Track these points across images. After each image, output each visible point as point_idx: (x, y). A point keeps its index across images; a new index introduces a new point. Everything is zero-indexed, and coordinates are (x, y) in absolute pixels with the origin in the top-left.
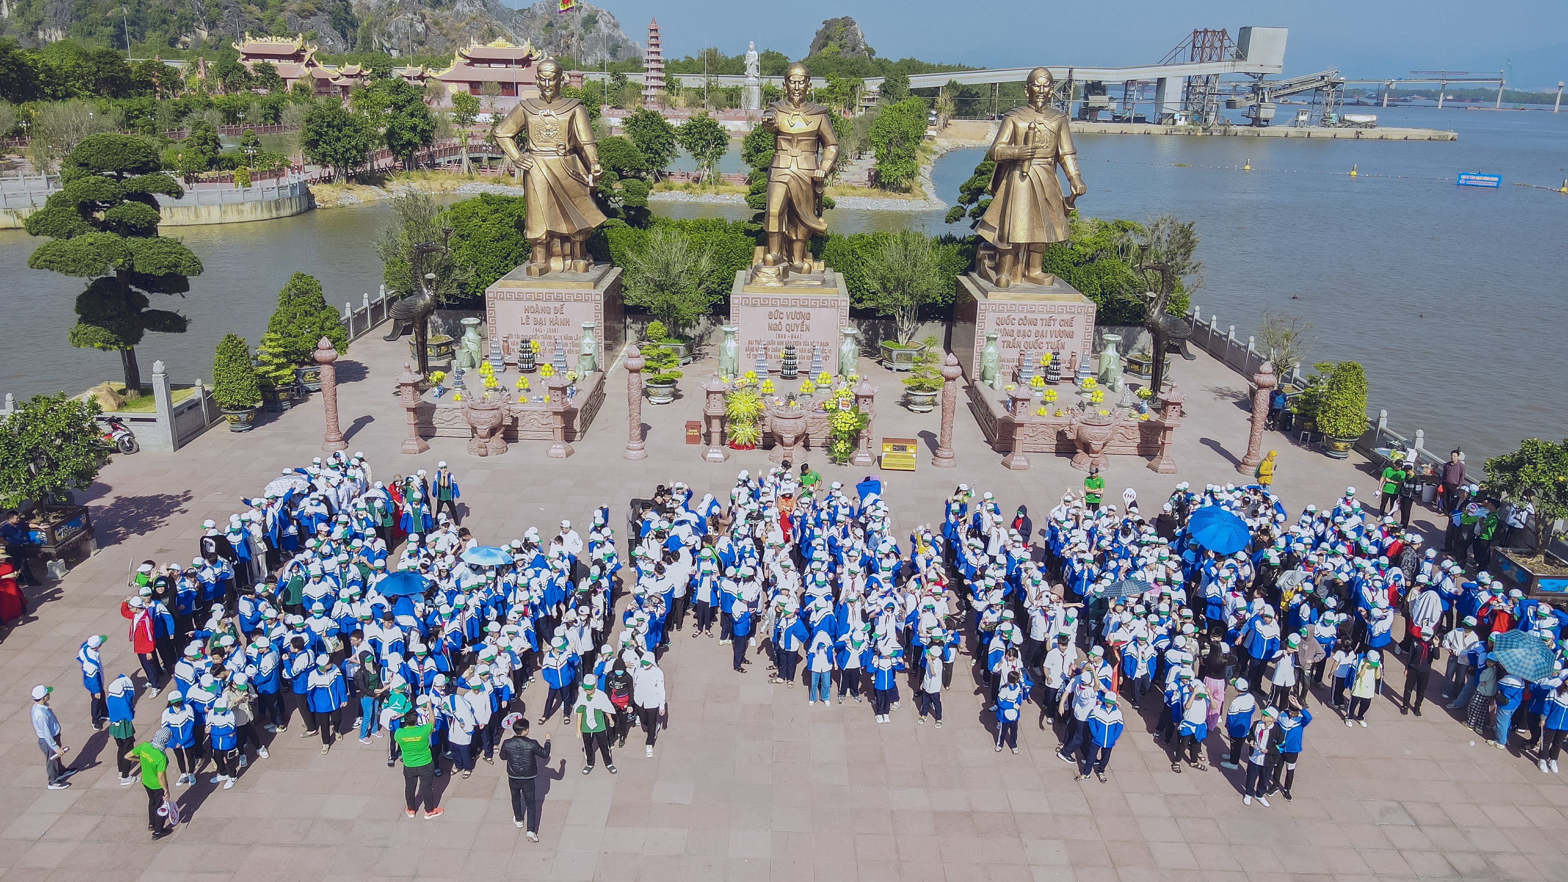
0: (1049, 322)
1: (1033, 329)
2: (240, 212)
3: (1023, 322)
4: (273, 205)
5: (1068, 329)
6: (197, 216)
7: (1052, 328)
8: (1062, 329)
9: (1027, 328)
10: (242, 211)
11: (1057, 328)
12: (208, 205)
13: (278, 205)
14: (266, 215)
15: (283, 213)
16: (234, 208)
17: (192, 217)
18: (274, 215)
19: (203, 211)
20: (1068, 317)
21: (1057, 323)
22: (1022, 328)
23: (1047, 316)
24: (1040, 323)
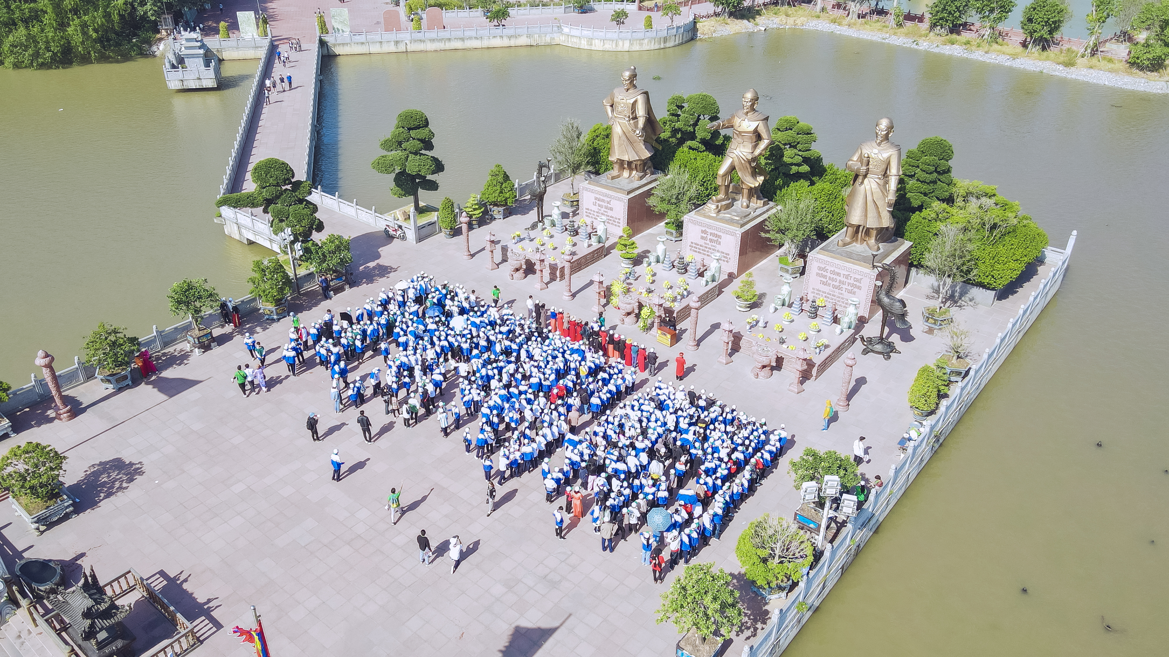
0: (847, 276)
1: (838, 278)
2: (641, 45)
3: (833, 272)
4: (662, 40)
5: (858, 284)
6: (616, 46)
7: (849, 281)
8: (855, 283)
9: (835, 277)
10: (642, 44)
11: (852, 281)
12: (623, 40)
13: (665, 40)
14: (657, 47)
15: (668, 45)
16: (638, 42)
17: (614, 46)
18: (662, 46)
19: (621, 43)
20: (859, 277)
21: (852, 279)
22: (832, 276)
23: (847, 273)
24: (842, 275)
